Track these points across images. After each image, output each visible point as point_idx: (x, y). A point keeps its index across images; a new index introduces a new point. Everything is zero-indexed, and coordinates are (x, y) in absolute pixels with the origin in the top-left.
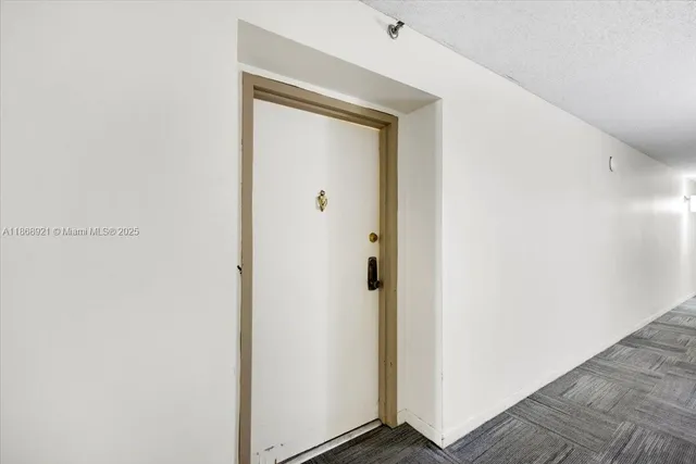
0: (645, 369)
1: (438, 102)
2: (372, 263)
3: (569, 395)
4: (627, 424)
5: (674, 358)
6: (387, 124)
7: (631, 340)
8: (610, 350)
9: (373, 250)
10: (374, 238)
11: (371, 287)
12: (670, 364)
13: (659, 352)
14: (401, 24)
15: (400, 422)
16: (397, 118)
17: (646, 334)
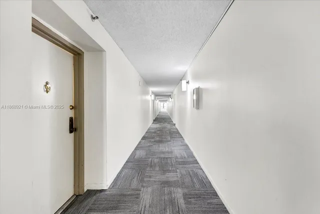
0: (149, 144)
1: (104, 53)
2: (71, 120)
3: (136, 157)
4: (150, 159)
5: (153, 140)
6: (79, 54)
7: (144, 138)
8: (140, 142)
9: (71, 114)
10: (72, 108)
11: (71, 132)
12: (152, 142)
13: (150, 139)
14: (97, 18)
15: (85, 190)
16: (84, 53)
17: (146, 136)
